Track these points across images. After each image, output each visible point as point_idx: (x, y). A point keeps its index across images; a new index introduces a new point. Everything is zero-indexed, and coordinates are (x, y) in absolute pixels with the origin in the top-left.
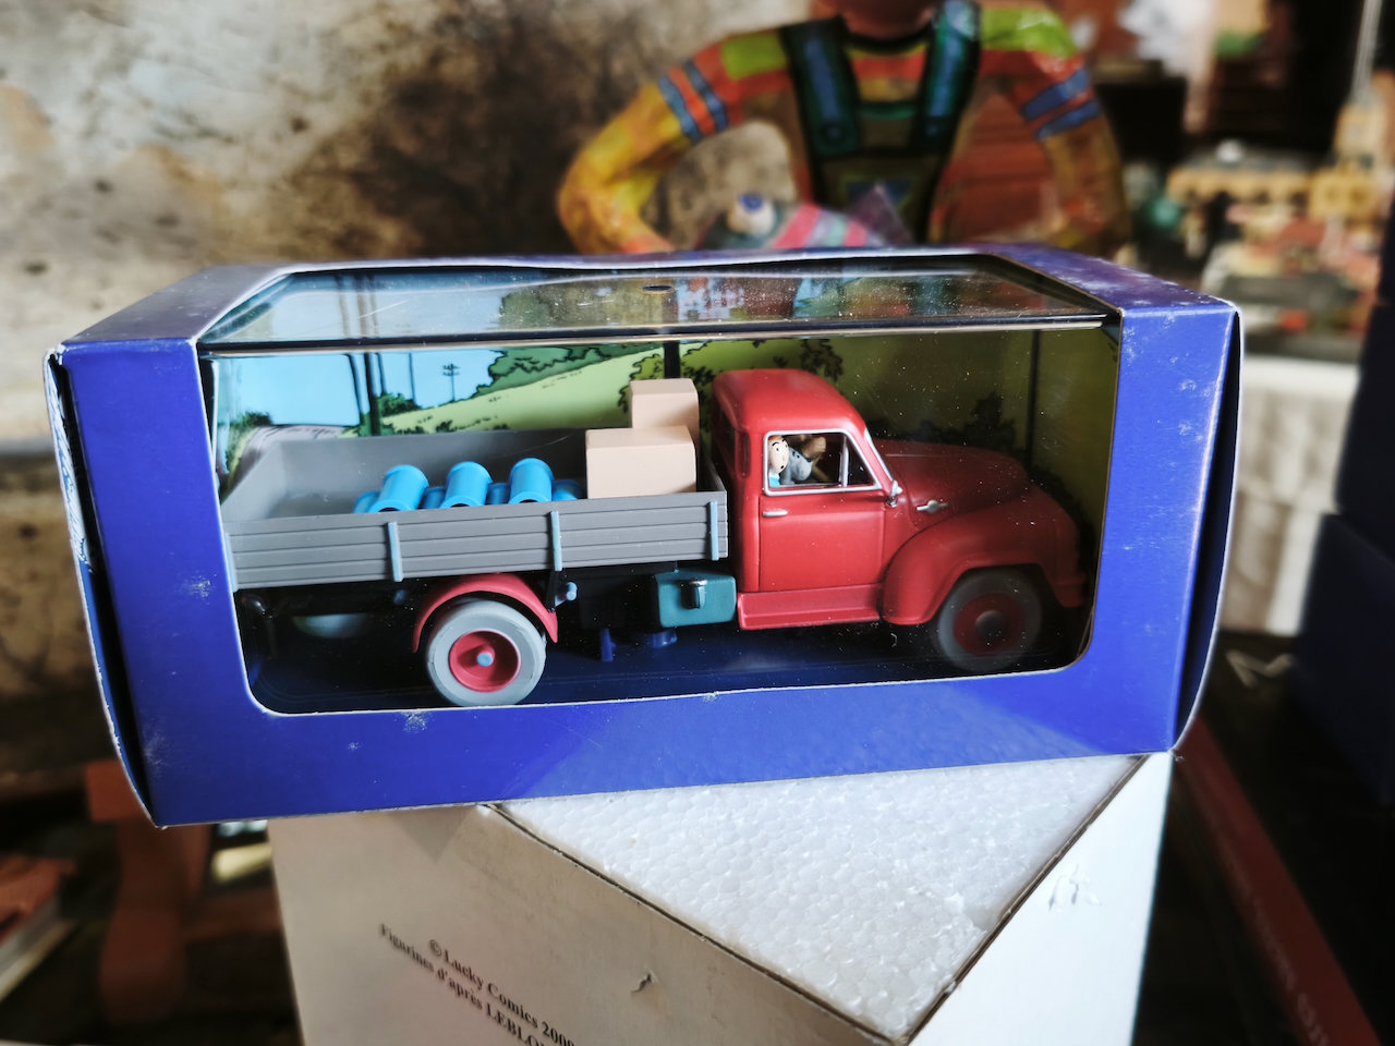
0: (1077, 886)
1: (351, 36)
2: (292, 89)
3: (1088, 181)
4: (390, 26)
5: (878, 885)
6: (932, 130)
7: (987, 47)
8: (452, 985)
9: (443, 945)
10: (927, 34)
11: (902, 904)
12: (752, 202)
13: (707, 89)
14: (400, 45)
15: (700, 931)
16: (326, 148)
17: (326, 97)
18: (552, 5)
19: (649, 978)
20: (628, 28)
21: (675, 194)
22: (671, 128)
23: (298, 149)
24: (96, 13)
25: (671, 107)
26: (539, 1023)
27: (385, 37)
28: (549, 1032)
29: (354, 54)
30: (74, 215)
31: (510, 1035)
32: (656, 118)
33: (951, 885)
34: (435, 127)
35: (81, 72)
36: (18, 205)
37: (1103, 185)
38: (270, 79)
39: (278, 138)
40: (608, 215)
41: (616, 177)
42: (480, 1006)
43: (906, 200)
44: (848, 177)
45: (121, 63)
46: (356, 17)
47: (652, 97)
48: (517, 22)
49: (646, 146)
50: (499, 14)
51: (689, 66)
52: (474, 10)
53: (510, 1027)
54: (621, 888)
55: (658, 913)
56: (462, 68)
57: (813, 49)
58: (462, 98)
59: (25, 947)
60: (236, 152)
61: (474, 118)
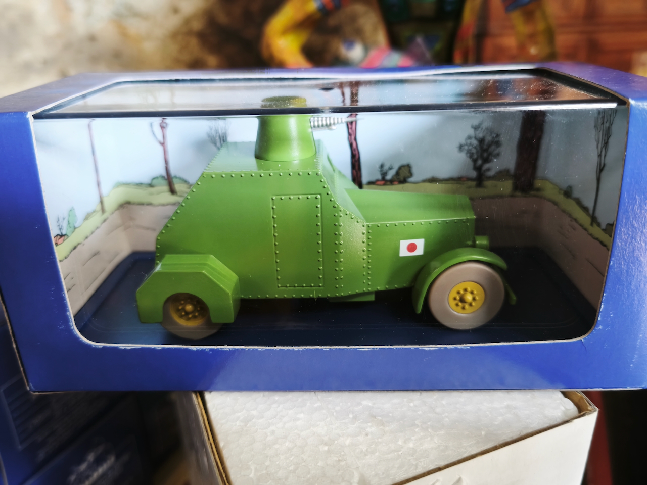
3: (533, 35)
6: (449, 8)
22: (312, 6)
32: (306, 1)
34: (236, 11)
39: (167, 16)
41: (286, 32)
43: (438, 46)
44: (405, 32)
49: (301, 15)
61: (255, 6)
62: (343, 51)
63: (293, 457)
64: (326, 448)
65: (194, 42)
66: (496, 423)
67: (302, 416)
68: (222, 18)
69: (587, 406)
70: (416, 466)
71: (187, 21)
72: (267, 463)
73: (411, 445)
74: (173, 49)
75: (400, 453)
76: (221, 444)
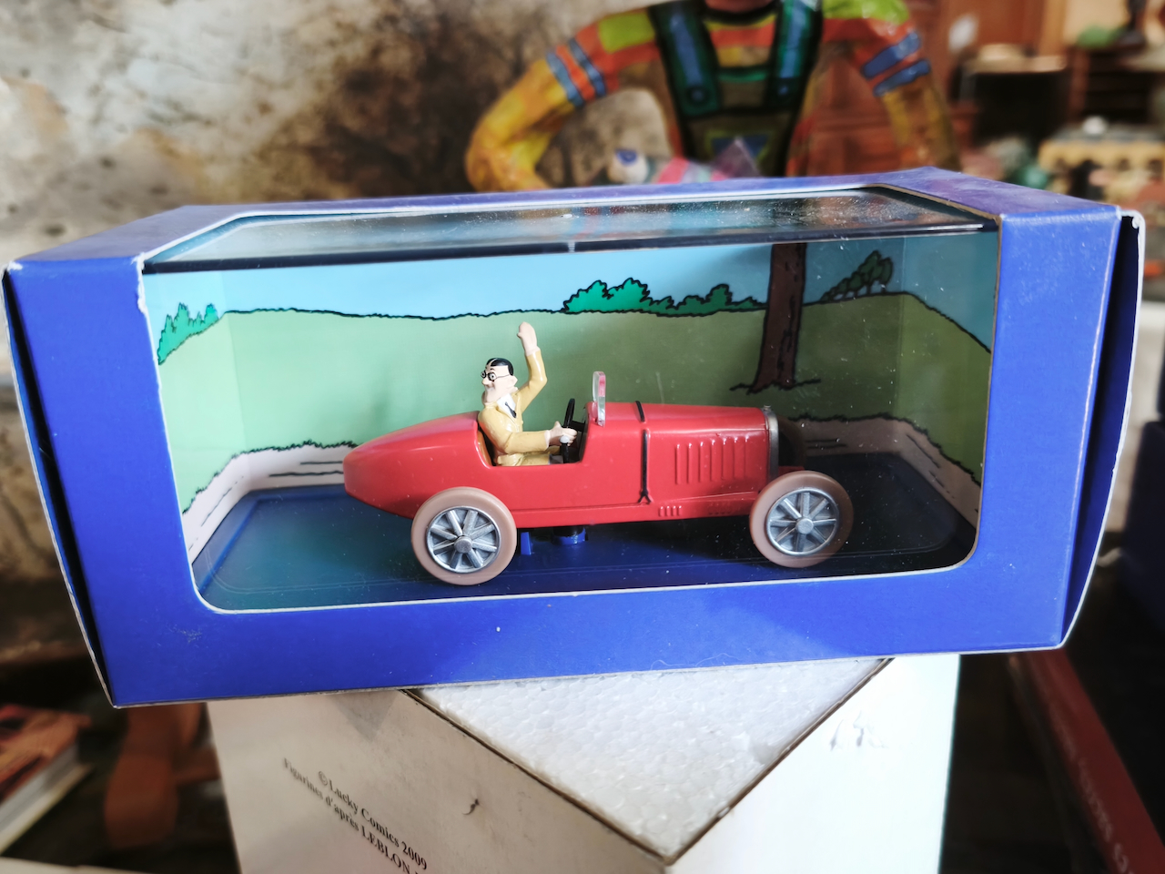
0: (862, 731)
1: (307, 34)
2: (259, 79)
3: (921, 130)
4: (339, 25)
5: (675, 724)
6: (784, 90)
7: (828, 15)
8: (336, 810)
9: (328, 777)
10: (775, 6)
11: (694, 740)
12: (628, 157)
13: (588, 61)
14: (347, 40)
15: (512, 760)
16: (287, 128)
17: (287, 85)
18: (472, 2)
19: (477, 802)
20: (536, 21)
21: (578, 158)
22: (558, 95)
23: (264, 129)
24: (100, 21)
25: (558, 78)
26: (400, 843)
27: (335, 34)
28: (407, 851)
29: (310, 49)
30: (85, 187)
31: (379, 852)
32: (546, 87)
33: (741, 724)
34: (377, 107)
35: (89, 70)
36: (40, 180)
37: (933, 133)
38: (242, 72)
39: (248, 120)
40: (505, 170)
41: (513, 138)
42: (357, 829)
43: (763, 152)
44: (713, 134)
45: (121, 62)
46: (310, 19)
47: (542, 70)
48: (443, 19)
49: (538, 111)
50: (429, 12)
51: (573, 43)
52: (407, 10)
53: (380, 846)
54: (452, 723)
55: (479, 745)
56: (399, 58)
57: (676, 23)
58: (399, 83)
59: (50, 784)
60: (213, 133)
61: (408, 100)
62: (616, 167)
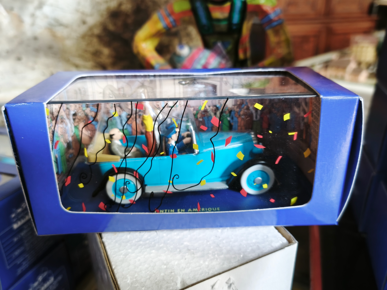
3: (279, 43)
6: (234, 27)
7: (248, 3)
13: (170, 15)
25: (160, 20)
37: (283, 44)
41: (146, 39)
49: (154, 31)
57: (198, 4)
62: (178, 50)
63: (149, 272)
64: (165, 267)
65: (95, 40)
66: (248, 251)
67: (154, 251)
68: (111, 27)
69: (292, 241)
70: (209, 273)
71: (91, 29)
72: (136, 275)
73: (207, 263)
74: (83, 44)
75: (201, 267)
76: (113, 267)
